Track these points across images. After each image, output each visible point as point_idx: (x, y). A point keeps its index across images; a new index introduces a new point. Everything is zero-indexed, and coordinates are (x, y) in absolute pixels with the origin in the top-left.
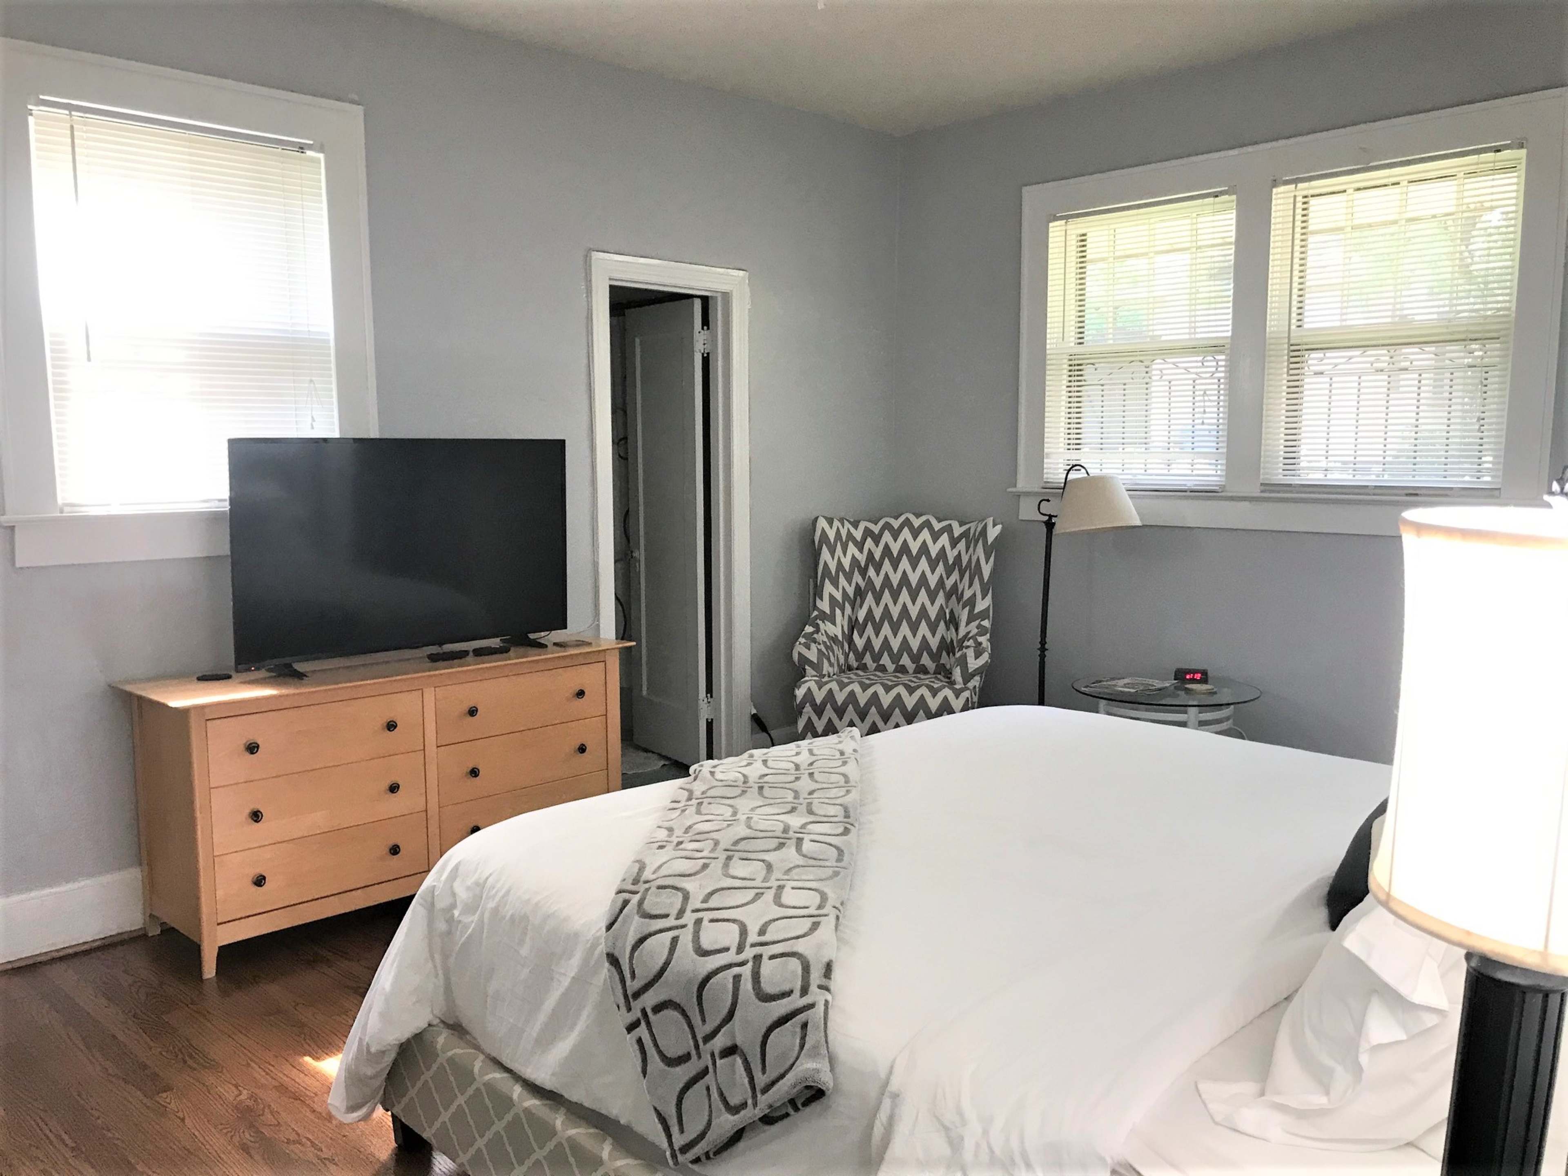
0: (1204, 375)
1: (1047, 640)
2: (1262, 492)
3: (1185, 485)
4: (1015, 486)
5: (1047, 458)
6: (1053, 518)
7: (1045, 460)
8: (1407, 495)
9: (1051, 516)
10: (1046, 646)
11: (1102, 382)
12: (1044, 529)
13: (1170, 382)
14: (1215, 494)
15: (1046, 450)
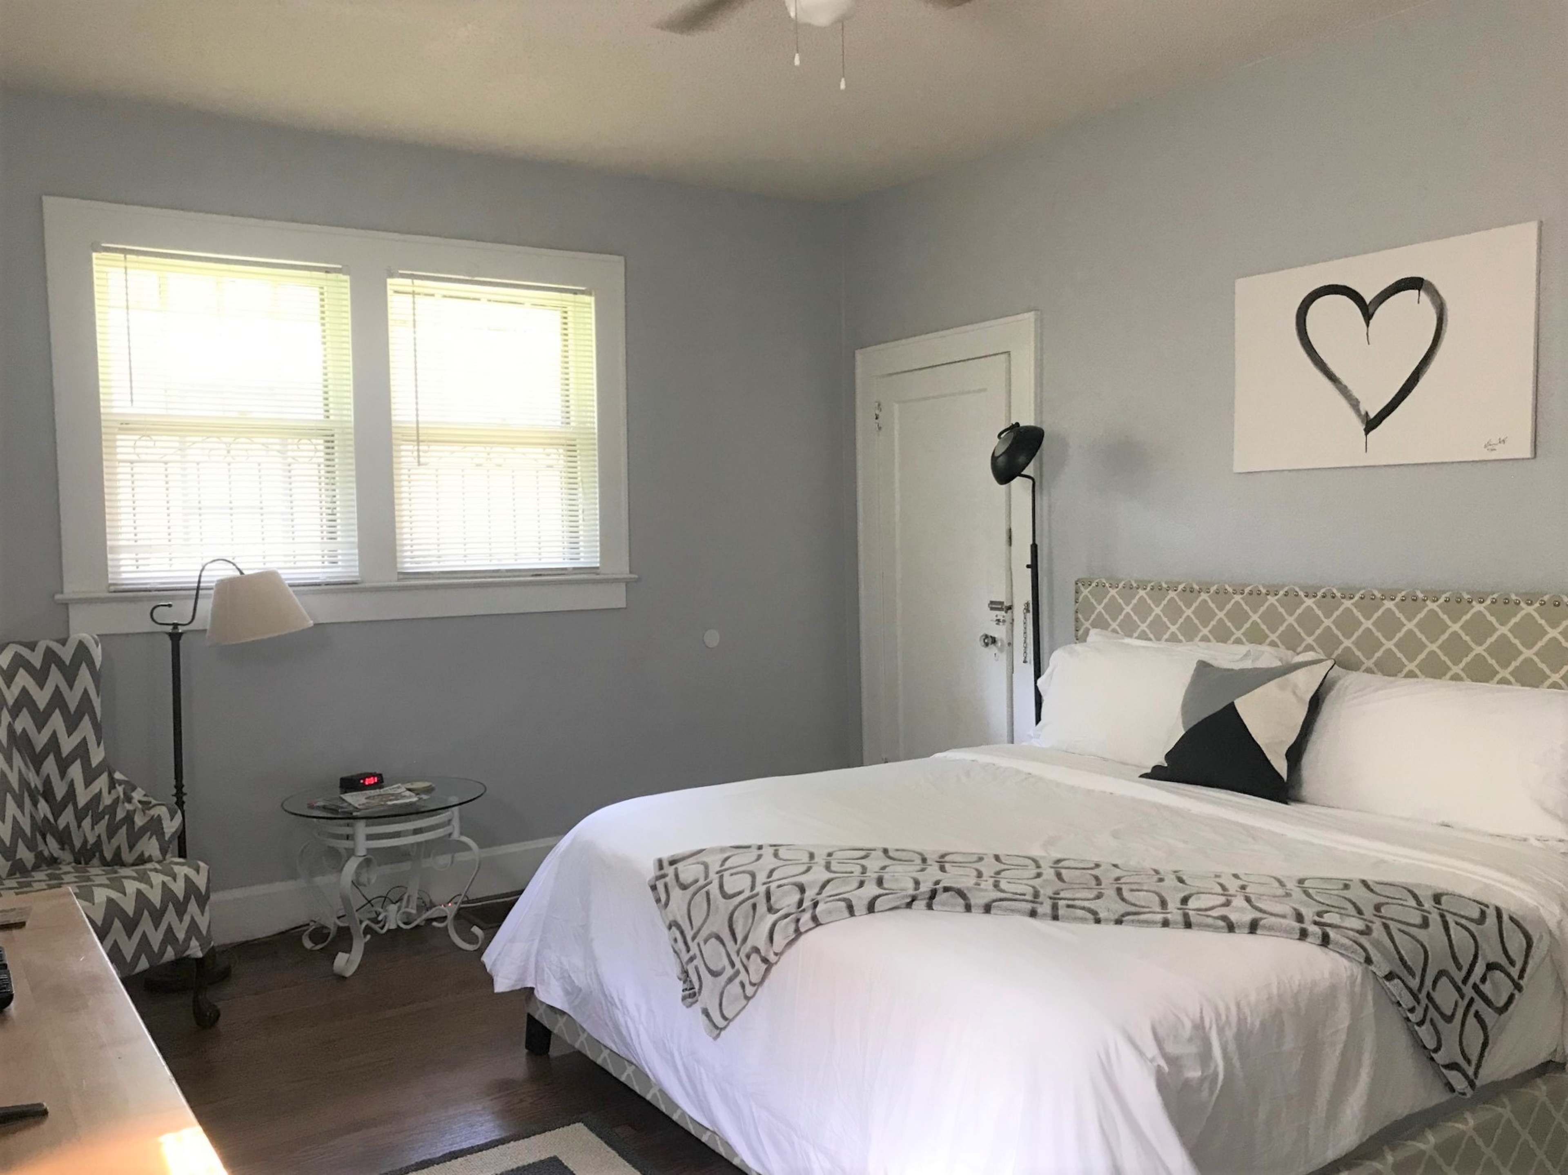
0: (301, 460)
1: (184, 782)
2: (399, 580)
3: (317, 578)
4: (62, 592)
5: (111, 553)
6: (179, 627)
7: (109, 556)
8: (533, 576)
9: (176, 626)
10: (184, 790)
11: (166, 459)
12: (169, 643)
13: (259, 465)
14: (354, 586)
15: (109, 543)
